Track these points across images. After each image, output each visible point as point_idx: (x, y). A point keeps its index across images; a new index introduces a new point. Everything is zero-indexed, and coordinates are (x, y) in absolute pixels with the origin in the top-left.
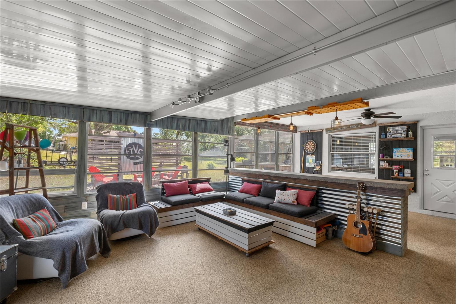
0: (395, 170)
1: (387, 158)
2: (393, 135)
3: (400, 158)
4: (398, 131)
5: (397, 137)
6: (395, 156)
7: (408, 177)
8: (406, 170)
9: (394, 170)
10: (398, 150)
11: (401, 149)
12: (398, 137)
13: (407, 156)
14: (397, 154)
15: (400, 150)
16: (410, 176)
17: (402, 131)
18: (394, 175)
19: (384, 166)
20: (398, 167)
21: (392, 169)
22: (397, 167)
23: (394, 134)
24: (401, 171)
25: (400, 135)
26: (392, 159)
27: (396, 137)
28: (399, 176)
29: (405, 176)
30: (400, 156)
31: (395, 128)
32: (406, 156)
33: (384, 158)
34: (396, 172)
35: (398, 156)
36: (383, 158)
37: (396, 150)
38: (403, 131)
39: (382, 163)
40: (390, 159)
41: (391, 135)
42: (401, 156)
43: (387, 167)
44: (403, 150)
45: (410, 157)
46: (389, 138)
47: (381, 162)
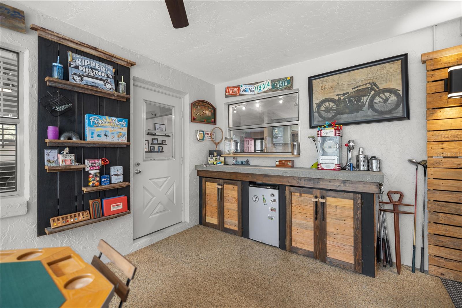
0: (93, 170)
1: (70, 138)
2: (85, 78)
3: (103, 139)
4: (98, 73)
5: (95, 86)
6: (92, 134)
7: (119, 183)
8: (115, 167)
9: (90, 172)
10: (100, 121)
11: (107, 117)
12: (98, 87)
13: (118, 136)
14: (97, 130)
15: (104, 120)
16: (122, 180)
17: (103, 75)
18: (88, 186)
19: (64, 164)
20: (99, 162)
21: (84, 169)
22: (96, 162)
23: (88, 76)
24: (104, 171)
25: (101, 83)
26: (82, 142)
27: (94, 84)
28: (100, 184)
29: (112, 182)
30: (103, 135)
31: (87, 61)
32: (116, 135)
33: (62, 139)
34: (96, 175)
35: (99, 136)
36: (59, 139)
37: (95, 119)
38: (108, 77)
39: (51, 155)
40: (79, 141)
41: (79, 76)
42: (106, 136)
43: (73, 164)
44: (110, 121)
45: (123, 139)
46: (73, 81)
47: (49, 151)
